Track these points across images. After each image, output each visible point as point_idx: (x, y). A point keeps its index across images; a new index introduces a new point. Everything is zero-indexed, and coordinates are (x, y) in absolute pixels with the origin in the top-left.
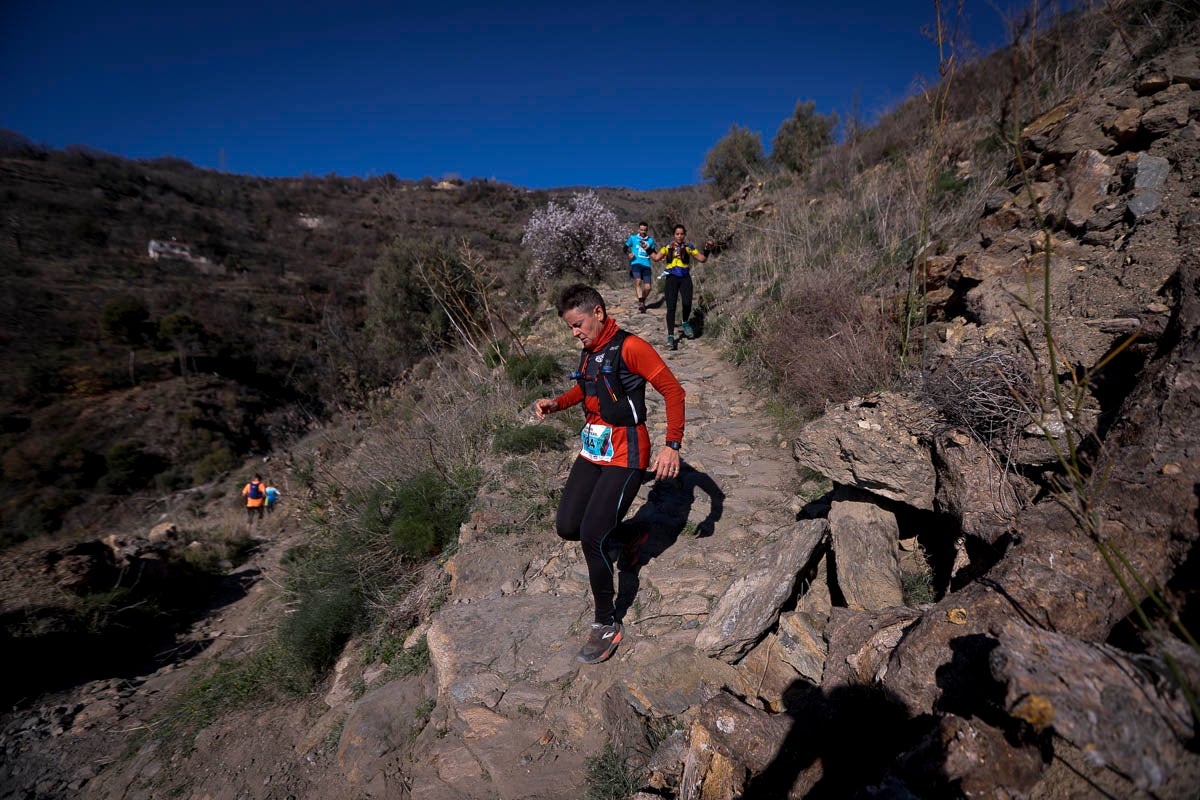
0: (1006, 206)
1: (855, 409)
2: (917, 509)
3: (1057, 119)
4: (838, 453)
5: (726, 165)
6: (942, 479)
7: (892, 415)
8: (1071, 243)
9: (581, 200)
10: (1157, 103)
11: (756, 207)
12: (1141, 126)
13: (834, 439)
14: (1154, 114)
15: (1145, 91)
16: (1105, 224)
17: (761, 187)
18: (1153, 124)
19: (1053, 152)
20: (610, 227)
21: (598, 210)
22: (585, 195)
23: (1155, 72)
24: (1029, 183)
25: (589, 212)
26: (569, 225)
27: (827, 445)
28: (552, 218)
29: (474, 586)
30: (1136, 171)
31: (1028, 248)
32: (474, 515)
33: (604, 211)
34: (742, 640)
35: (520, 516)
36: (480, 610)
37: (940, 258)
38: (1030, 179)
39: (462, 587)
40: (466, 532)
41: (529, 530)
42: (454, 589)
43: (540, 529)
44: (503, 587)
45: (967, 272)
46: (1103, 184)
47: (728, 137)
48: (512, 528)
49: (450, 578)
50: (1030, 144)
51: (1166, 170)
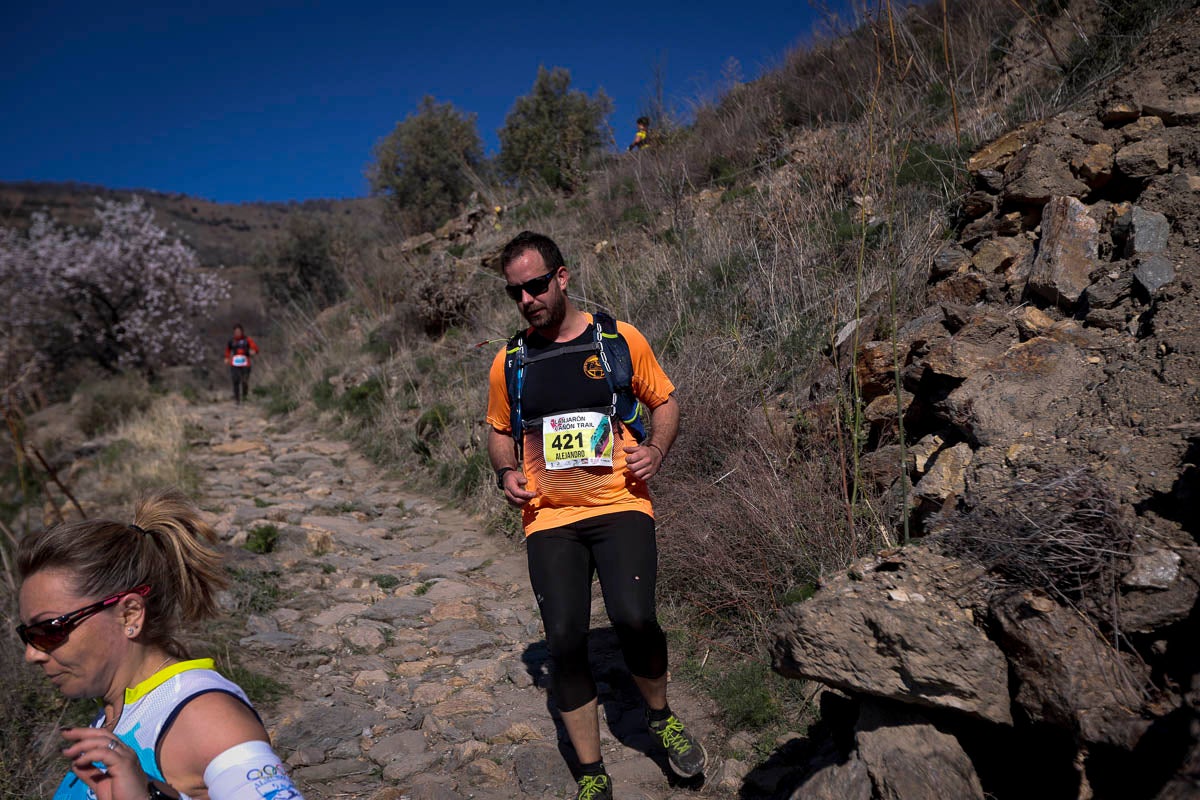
0: (963, 269)
1: (870, 576)
2: (994, 723)
3: (1012, 149)
4: (873, 644)
5: (417, 169)
6: (1022, 670)
7: (927, 579)
8: (1070, 324)
9: (113, 214)
10: (1128, 140)
12: (1115, 167)
13: (862, 622)
14: (1129, 153)
15: (1114, 122)
16: (1112, 299)
17: (500, 214)
18: (1130, 166)
19: (1017, 195)
20: (180, 274)
21: (154, 238)
22: (123, 206)
23: (1120, 97)
24: (990, 237)
25: (133, 240)
26: (84, 266)
27: (851, 634)
28: (43, 247)
30: (1132, 229)
31: (1014, 331)
33: (167, 241)
37: (885, 344)
38: (988, 231)
45: (939, 366)
46: (1091, 245)
47: (417, 118)
50: (980, 181)
51: (1166, 229)
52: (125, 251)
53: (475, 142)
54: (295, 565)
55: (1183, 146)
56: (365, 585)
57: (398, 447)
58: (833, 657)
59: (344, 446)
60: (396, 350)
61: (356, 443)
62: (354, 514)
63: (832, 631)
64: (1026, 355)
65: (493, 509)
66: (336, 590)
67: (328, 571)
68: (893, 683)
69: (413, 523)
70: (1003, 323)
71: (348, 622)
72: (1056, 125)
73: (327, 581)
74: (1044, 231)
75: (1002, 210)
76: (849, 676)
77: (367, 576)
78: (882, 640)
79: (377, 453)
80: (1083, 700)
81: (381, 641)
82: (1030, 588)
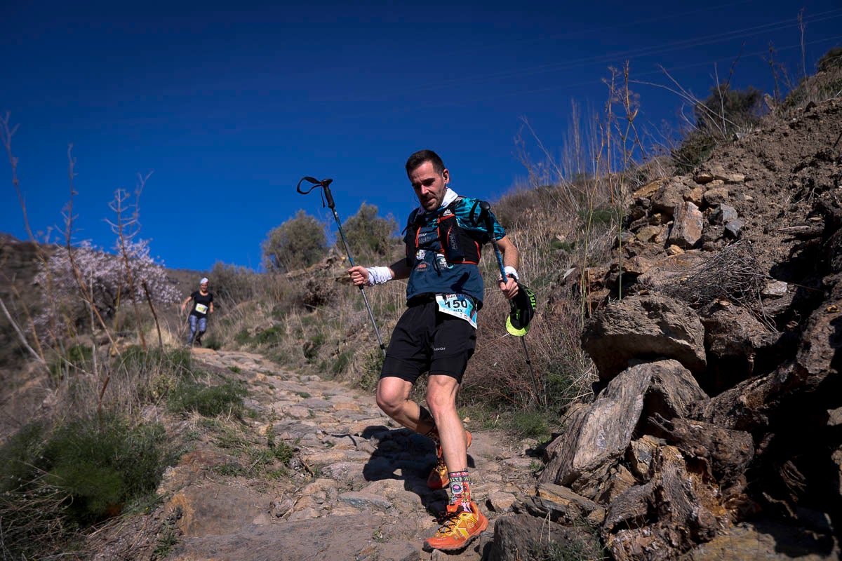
2: (702, 360)
3: (654, 189)
4: (646, 314)
5: (291, 248)
6: (713, 336)
8: (694, 251)
9: (127, 247)
10: (708, 189)
14: (710, 193)
15: (703, 181)
16: (715, 237)
17: (344, 261)
18: (711, 199)
19: (660, 205)
20: (156, 283)
21: (146, 262)
22: (133, 244)
23: (704, 171)
24: (645, 226)
25: (135, 262)
26: (107, 271)
27: (634, 311)
28: (84, 259)
29: (215, 524)
30: (721, 211)
31: (666, 254)
32: (185, 457)
33: (153, 265)
34: (612, 456)
35: (243, 461)
36: (246, 535)
37: (596, 268)
38: (644, 224)
39: (198, 523)
40: (173, 478)
41: (258, 476)
42: (188, 527)
43: (268, 476)
44: (256, 522)
45: (630, 268)
46: (700, 222)
47: (295, 220)
48: (240, 470)
49: (179, 514)
50: (639, 202)
51: (736, 214)
52: (128, 267)
53: (324, 237)
54: (254, 382)
55: (735, 191)
56: (293, 395)
57: (292, 356)
58: (624, 323)
59: (261, 356)
60: (289, 313)
61: (268, 354)
62: (275, 377)
63: (625, 309)
64: (675, 260)
65: (354, 379)
66: (277, 395)
67: (272, 388)
68: (657, 330)
69: (308, 383)
70: (661, 249)
71: (287, 408)
72: (676, 178)
73: (272, 392)
74: (675, 217)
75: (651, 214)
76: (633, 330)
77: (294, 392)
78: (652, 309)
79: (280, 359)
80: (751, 334)
81: (308, 414)
82: (716, 297)
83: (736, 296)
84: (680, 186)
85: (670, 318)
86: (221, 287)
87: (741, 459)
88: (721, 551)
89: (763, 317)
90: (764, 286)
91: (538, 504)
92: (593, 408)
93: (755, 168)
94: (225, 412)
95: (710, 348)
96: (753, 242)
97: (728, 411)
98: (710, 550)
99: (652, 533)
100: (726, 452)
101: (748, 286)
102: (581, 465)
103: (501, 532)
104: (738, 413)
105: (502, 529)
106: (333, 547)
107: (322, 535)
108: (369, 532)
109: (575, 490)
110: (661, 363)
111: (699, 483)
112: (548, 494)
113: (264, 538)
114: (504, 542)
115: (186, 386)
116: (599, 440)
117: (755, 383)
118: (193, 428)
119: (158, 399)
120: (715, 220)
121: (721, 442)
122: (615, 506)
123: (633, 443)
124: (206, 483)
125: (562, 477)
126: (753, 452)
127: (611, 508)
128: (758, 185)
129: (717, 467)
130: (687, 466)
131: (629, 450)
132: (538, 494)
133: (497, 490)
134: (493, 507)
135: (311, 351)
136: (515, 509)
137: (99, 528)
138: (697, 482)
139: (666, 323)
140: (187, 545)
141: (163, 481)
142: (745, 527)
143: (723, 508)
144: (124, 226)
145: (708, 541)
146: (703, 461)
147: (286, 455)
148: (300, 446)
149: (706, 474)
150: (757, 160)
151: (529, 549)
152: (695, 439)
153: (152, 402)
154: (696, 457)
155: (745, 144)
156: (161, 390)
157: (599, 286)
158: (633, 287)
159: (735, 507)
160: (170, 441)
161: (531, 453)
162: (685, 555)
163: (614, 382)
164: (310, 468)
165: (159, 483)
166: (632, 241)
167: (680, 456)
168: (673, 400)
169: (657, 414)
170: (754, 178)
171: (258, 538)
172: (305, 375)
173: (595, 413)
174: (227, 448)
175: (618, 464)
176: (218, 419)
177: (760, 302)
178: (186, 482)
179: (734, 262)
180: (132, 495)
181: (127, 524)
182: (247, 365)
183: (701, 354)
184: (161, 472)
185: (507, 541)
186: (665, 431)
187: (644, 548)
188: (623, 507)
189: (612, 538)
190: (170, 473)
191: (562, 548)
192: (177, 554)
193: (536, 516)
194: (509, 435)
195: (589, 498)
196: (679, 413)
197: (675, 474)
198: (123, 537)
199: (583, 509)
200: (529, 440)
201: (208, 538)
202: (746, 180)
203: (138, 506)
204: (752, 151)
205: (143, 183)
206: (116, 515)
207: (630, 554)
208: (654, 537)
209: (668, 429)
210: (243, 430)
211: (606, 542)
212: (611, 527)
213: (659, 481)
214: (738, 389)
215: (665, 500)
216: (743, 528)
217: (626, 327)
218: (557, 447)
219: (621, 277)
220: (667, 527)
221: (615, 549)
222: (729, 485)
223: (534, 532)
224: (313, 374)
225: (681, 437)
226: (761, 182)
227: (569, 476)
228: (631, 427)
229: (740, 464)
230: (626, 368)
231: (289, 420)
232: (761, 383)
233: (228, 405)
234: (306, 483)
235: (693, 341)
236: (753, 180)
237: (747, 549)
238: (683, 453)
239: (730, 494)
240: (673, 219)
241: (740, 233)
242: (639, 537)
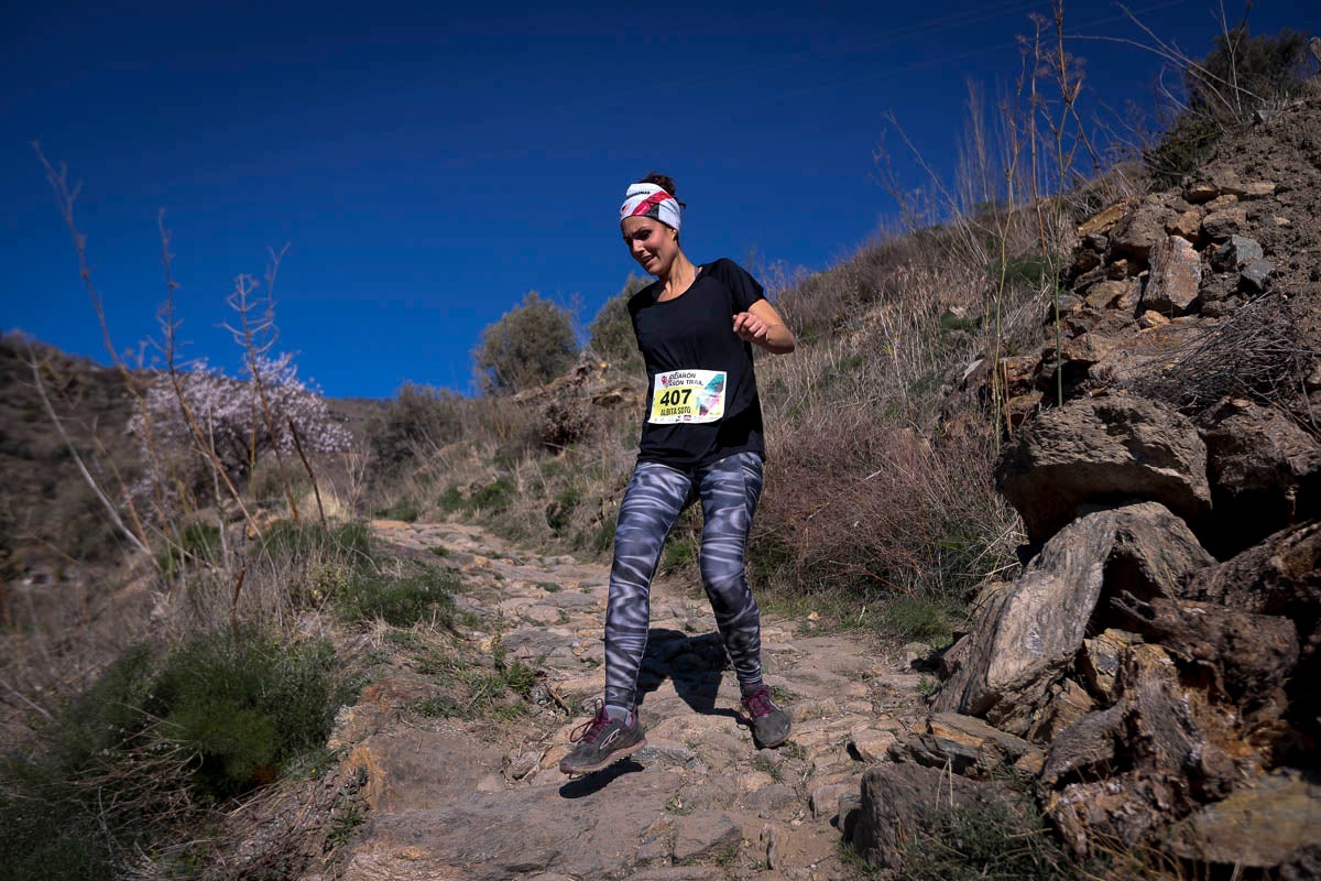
3: (1114, 218)
5: (519, 353)
6: (1222, 459)
8: (1187, 319)
9: (261, 367)
10: (1209, 212)
11: (610, 390)
12: (1203, 228)
13: (1093, 414)
14: (1212, 219)
15: (1201, 199)
16: (1222, 293)
17: (605, 370)
18: (1215, 228)
19: (1125, 244)
20: (312, 421)
21: (294, 389)
22: (270, 362)
23: (1202, 180)
24: (1101, 281)
25: (276, 390)
26: (233, 408)
27: (1083, 425)
28: (199, 391)
29: (418, 791)
30: (1233, 248)
31: (1138, 327)
32: (368, 689)
33: (305, 394)
34: (1054, 665)
35: (458, 693)
36: (468, 808)
37: (1018, 358)
38: (1098, 278)
39: (393, 792)
40: (350, 723)
41: (481, 716)
42: (377, 798)
43: (498, 715)
44: (481, 787)
45: (1076, 354)
46: (1196, 268)
47: (522, 310)
48: (454, 708)
49: (363, 779)
50: (1089, 243)
51: (1261, 251)
52: (267, 399)
53: (570, 334)
54: (471, 570)
55: (1259, 211)
56: (533, 588)
57: (529, 526)
58: (1065, 444)
59: (480, 529)
60: (521, 459)
61: (491, 526)
62: (503, 560)
63: (1068, 421)
64: (1154, 335)
66: (508, 590)
67: (498, 578)
68: (1123, 455)
69: (556, 568)
70: (1130, 319)
71: (524, 608)
72: (1153, 197)
73: (499, 585)
74: (1153, 264)
75: (1109, 261)
76: (1082, 456)
77: (534, 583)
78: (1113, 419)
79: (510, 533)
80: (1289, 452)
81: (558, 617)
82: (1227, 394)
83: (1261, 390)
84: (1160, 210)
85: (1146, 432)
86: (413, 423)
87: (1275, 663)
88: (1244, 817)
89: (1310, 423)
90: (1312, 369)
91: (931, 746)
92: (1018, 587)
93: (1293, 168)
94: (426, 618)
95: (1218, 478)
96: (1291, 296)
97: (1250, 583)
98: (1224, 815)
99: (1123, 788)
100: (1247, 652)
101: (1283, 371)
102: (1001, 681)
103: (871, 792)
104: (1269, 587)
105: (873, 789)
106: (604, 824)
107: (586, 805)
108: (659, 800)
109: (992, 722)
110: (1133, 509)
111: (1203, 705)
112: (946, 729)
113: (495, 812)
114: (878, 809)
115: (363, 579)
116: (1029, 639)
117: (1298, 535)
118: (377, 645)
119: (321, 601)
120: (1222, 263)
121: (1238, 635)
122: (1059, 747)
123: (1088, 643)
124: (401, 730)
125: (970, 701)
126: (1296, 650)
127: (1052, 749)
128: (1300, 199)
129: (1232, 676)
130: (1180, 676)
131: (1082, 654)
132: (930, 731)
133: (865, 727)
134: (859, 754)
135: (559, 516)
136: (894, 756)
137: (243, 803)
138: (1198, 703)
139: (1139, 441)
140: (377, 825)
141: (336, 729)
142: (1285, 775)
143: (1245, 745)
144: (253, 332)
145: (1220, 800)
146: (1209, 668)
147: (525, 682)
148: (546, 667)
149: (1214, 689)
150: (1297, 154)
151: (918, 819)
152: (1192, 631)
153: (314, 606)
154: (1194, 662)
155: (1274, 130)
156: (325, 588)
157: (1023, 386)
158: (1082, 385)
159: (1267, 742)
160: (343, 666)
161: (920, 666)
162: (1182, 823)
163: (1053, 544)
164: (564, 702)
165: (330, 732)
166: (1078, 308)
167: (1167, 660)
168: (1155, 570)
169: (1125, 592)
170: (1293, 187)
171: (487, 812)
172: (551, 555)
173: (1021, 596)
174: (432, 673)
175: (1063, 679)
176: (414, 630)
177: (1304, 398)
178: (370, 729)
179: (1257, 332)
180: (290, 751)
181: (285, 795)
182: (459, 544)
183: (1202, 491)
184: (332, 714)
185: (882, 807)
186: (1140, 620)
187: (1110, 814)
188: (1073, 747)
189: (1056, 798)
190: (346, 715)
191: (973, 816)
192: (363, 839)
193: (929, 766)
194: (882, 638)
195: (1017, 735)
196: (1166, 589)
197: (1159, 690)
198: (281, 815)
199: (1006, 753)
200: (917, 645)
201: (409, 813)
202: (1278, 191)
203: (301, 766)
204: (1289, 140)
205: (277, 263)
206: (268, 782)
207: (1087, 823)
208: (1126, 795)
209: (1146, 617)
210: (455, 644)
211: (1046, 804)
212: (1054, 780)
213: (1133, 703)
214: (1267, 545)
215: (1144, 734)
216: (1281, 778)
217: (1070, 451)
218: (960, 654)
219: (1060, 369)
220: (1148, 777)
221: (1061, 817)
222: (1254, 706)
223: (925, 792)
224: (563, 553)
225: (1167, 629)
226: (1306, 193)
227: (980, 700)
228: (1083, 617)
229: (1274, 672)
230: (1072, 520)
231: (528, 627)
232: (1310, 533)
233: (430, 607)
234: (559, 724)
235: (1187, 469)
236: (1291, 190)
237: (1290, 811)
238: (1173, 656)
239: (1257, 721)
240: (1148, 267)
241: (1267, 282)
242: (1101, 795)
